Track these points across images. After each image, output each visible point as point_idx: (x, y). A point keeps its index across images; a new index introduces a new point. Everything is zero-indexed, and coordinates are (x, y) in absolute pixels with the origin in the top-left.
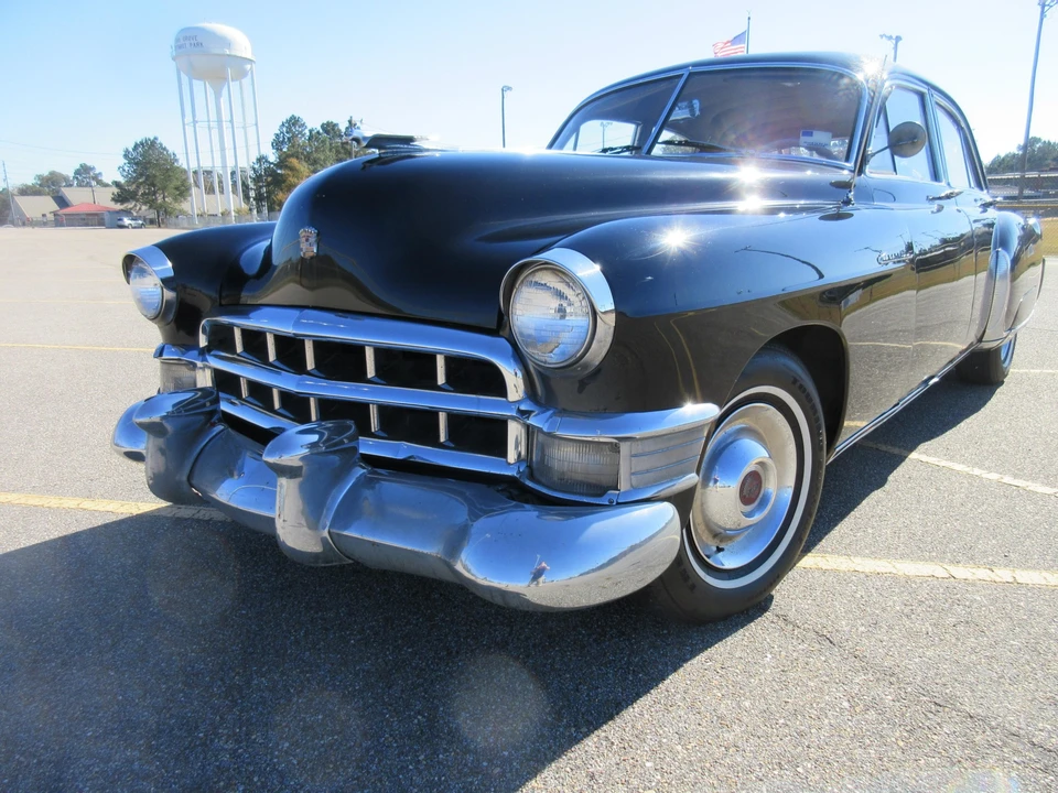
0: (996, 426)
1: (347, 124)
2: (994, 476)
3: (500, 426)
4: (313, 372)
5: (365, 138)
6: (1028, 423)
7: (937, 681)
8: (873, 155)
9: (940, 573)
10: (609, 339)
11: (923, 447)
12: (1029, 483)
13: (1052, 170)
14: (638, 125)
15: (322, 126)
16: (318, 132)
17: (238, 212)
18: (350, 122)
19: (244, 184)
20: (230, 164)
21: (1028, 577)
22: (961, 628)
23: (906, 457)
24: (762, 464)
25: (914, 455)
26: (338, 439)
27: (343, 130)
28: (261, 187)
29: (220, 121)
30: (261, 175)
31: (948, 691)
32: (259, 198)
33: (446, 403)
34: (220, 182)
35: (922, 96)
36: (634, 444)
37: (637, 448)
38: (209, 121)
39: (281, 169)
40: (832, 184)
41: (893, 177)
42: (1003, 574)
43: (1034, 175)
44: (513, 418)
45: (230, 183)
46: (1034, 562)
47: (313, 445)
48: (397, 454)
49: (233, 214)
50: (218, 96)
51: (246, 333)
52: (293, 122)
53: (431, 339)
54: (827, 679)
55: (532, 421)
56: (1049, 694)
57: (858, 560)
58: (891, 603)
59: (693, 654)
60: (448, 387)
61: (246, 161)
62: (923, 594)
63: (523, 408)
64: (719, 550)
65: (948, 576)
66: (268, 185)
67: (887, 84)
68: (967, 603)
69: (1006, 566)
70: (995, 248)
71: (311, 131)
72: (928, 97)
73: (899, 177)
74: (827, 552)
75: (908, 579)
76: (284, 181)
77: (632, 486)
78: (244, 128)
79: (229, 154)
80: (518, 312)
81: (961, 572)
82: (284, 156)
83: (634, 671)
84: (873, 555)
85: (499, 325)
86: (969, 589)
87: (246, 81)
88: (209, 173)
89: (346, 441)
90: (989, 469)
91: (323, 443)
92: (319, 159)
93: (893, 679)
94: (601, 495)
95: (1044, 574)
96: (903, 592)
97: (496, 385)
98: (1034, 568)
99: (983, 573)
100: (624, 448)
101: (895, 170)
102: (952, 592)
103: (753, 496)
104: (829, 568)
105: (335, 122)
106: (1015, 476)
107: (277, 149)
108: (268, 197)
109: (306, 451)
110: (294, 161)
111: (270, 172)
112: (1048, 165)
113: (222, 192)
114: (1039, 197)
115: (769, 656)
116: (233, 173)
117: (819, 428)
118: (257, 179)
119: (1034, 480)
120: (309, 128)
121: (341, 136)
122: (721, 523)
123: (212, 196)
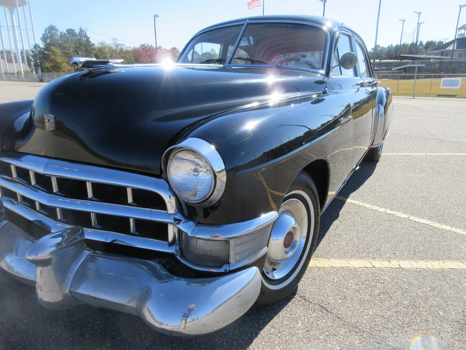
0: (379, 183)
1: (79, 30)
2: (382, 210)
3: (164, 227)
4: (57, 193)
5: (80, 62)
6: (392, 181)
7: (376, 329)
8: (333, 68)
9: (369, 265)
10: (223, 188)
11: (352, 195)
12: (397, 213)
13: (385, 59)
14: (221, 45)
15: (67, 31)
16: (65, 34)
17: (26, 72)
18: (81, 29)
19: (27, 58)
20: (20, 48)
21: (406, 264)
22: (382, 296)
23: (345, 201)
24: (294, 228)
25: (348, 200)
26: (74, 237)
27: (78, 33)
28: (37, 60)
29: (13, 27)
30: (36, 54)
31: (382, 334)
32: (36, 65)
33: (134, 213)
34: (15, 57)
35: (350, 37)
36: (237, 240)
37: (238, 241)
38: (7, 26)
39: (46, 51)
40: (315, 82)
41: (341, 77)
42: (395, 264)
43: (378, 61)
44: (171, 223)
45: (20, 57)
46: (406, 255)
47: (59, 244)
48: (107, 239)
49: (23, 73)
50: (12, 13)
51: (18, 169)
52: (52, 28)
53: (123, 179)
54: (328, 333)
55: (181, 226)
56: (424, 331)
57: (332, 260)
58: (350, 285)
59: (264, 325)
60: (134, 204)
61: (28, 47)
62: (363, 278)
63: (176, 217)
64: (274, 270)
65: (372, 266)
66: (40, 59)
67: (337, 33)
68: (382, 281)
69: (395, 259)
70: (378, 104)
71: (61, 33)
72: (352, 37)
73: (343, 77)
74: (319, 257)
75: (356, 270)
76: (49, 58)
77: (236, 261)
78: (26, 30)
79: (19, 44)
80: (172, 173)
81: (378, 264)
82: (48, 45)
83: (236, 339)
84: (339, 257)
85: (161, 174)
86: (382, 273)
87: (26, 7)
88: (8, 52)
89: (78, 237)
90: (380, 206)
91: (64, 242)
92: (66, 47)
93: (357, 330)
94: (221, 267)
95: (412, 262)
96: (354, 277)
97: (161, 204)
98: (406, 259)
99: (386, 264)
100: (232, 242)
101: (341, 73)
102: (375, 275)
103: (289, 243)
104: (321, 266)
105: (73, 29)
106: (391, 209)
107: (44, 41)
108: (41, 65)
109: (54, 249)
110: (53, 48)
111: (41, 52)
112: (383, 57)
113: (16, 62)
114: (380, 70)
115: (300, 322)
116: (22, 53)
117: (317, 206)
118: (34, 56)
119: (399, 211)
120: (60, 31)
121: (76, 36)
122: (275, 258)
123: (10, 64)
